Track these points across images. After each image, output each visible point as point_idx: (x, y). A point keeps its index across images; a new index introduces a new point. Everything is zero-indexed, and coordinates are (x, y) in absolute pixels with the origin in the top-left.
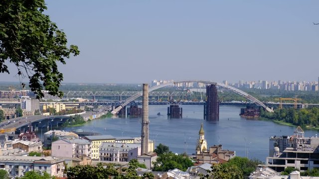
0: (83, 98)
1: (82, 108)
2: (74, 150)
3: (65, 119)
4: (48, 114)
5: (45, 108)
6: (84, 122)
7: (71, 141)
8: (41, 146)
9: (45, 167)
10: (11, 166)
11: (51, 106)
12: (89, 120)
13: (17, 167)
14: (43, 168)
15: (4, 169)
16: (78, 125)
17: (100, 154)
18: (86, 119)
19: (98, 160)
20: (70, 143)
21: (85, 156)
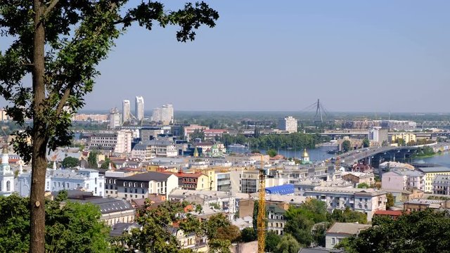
0: (439, 128)
1: (434, 139)
2: (405, 182)
3: (412, 151)
4: (396, 145)
5: (393, 139)
6: (434, 153)
7: (402, 173)
8: (373, 178)
9: (366, 200)
10: (331, 197)
11: (400, 137)
12: (440, 151)
13: (338, 198)
14: (364, 200)
15: (325, 200)
16: (427, 156)
17: (433, 187)
18: (436, 150)
19: (431, 193)
20: (400, 175)
21: (416, 188)
